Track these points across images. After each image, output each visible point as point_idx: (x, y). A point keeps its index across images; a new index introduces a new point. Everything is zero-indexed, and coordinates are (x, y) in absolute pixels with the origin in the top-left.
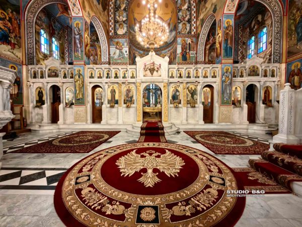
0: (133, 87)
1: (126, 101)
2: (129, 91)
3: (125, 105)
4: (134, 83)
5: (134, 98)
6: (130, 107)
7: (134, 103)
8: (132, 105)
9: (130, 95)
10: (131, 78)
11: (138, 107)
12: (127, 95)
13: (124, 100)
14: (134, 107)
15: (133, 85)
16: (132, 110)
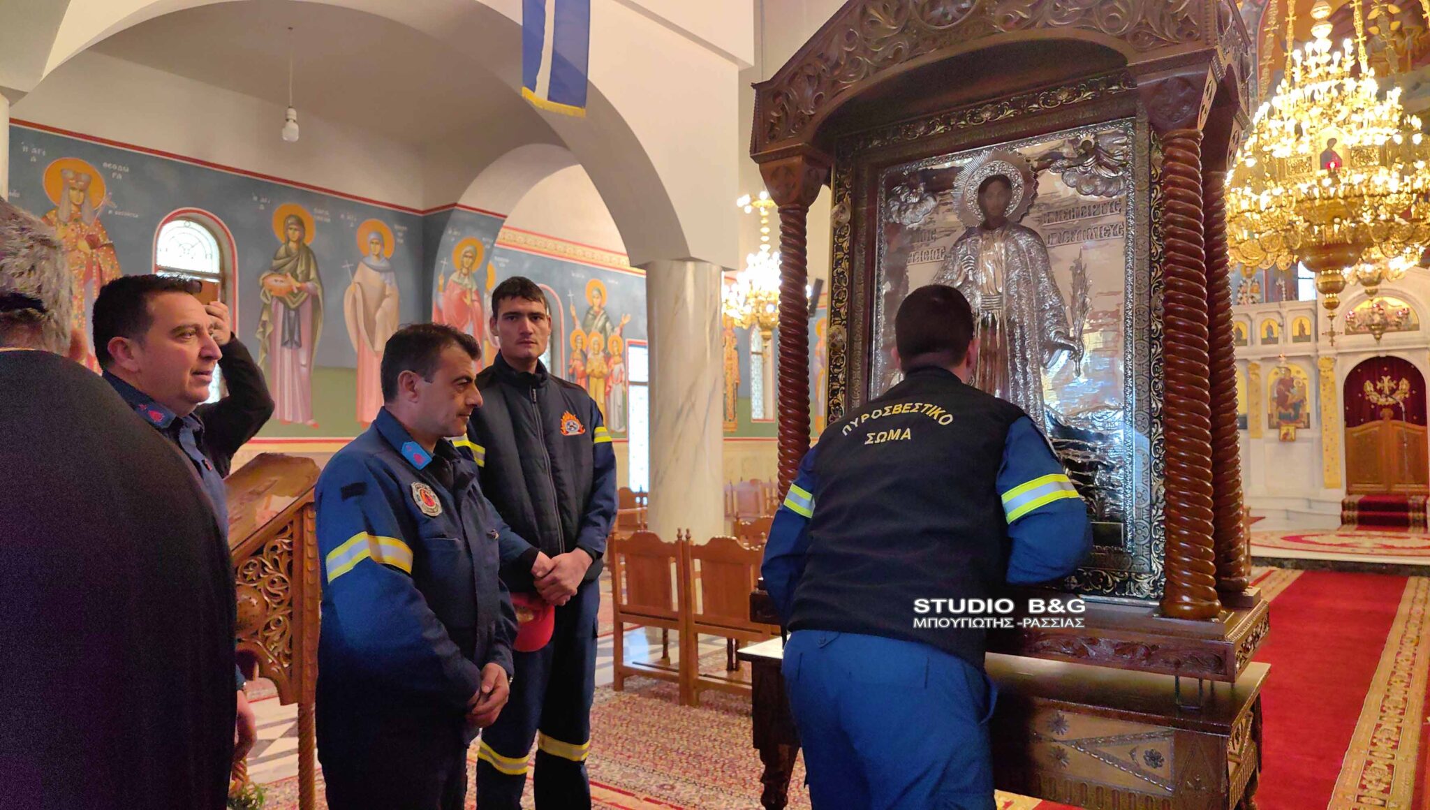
0: (1302, 373)
1: (1275, 420)
2: (1286, 384)
3: (1274, 434)
4: (1307, 357)
5: (1309, 408)
6: (1293, 440)
7: (1308, 427)
8: (1303, 433)
9: (1293, 396)
10: (1296, 339)
11: (1325, 440)
12: (1281, 400)
13: (1270, 416)
14: (1310, 440)
15: (1304, 363)
16: (1302, 450)
